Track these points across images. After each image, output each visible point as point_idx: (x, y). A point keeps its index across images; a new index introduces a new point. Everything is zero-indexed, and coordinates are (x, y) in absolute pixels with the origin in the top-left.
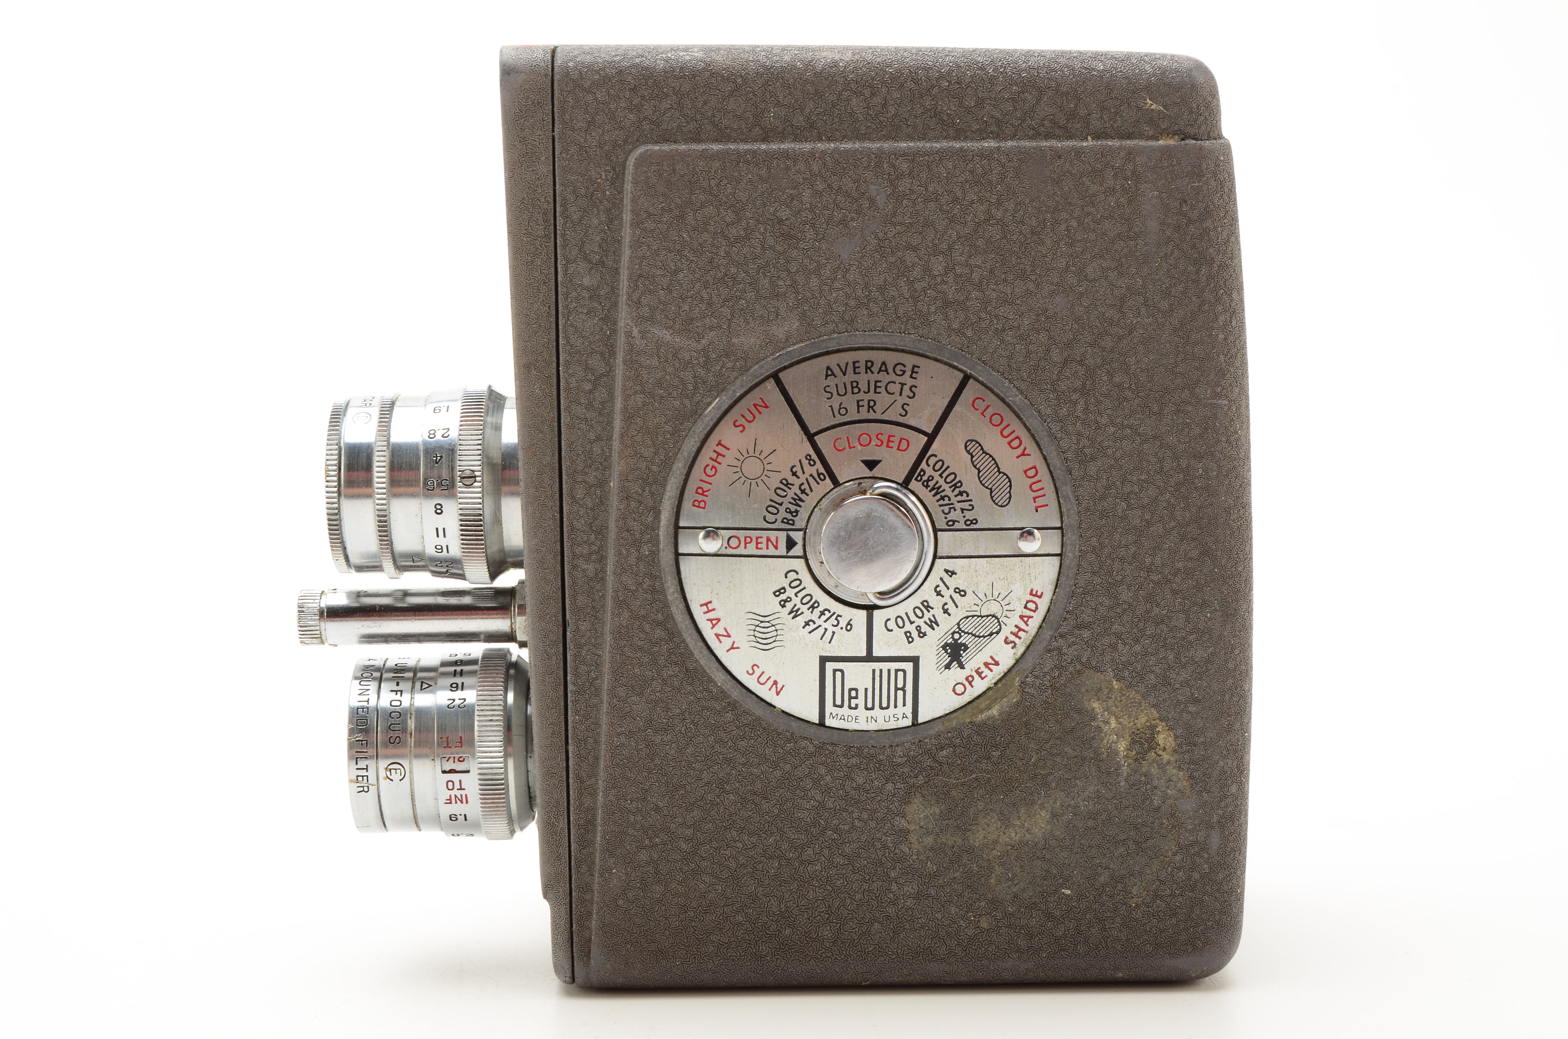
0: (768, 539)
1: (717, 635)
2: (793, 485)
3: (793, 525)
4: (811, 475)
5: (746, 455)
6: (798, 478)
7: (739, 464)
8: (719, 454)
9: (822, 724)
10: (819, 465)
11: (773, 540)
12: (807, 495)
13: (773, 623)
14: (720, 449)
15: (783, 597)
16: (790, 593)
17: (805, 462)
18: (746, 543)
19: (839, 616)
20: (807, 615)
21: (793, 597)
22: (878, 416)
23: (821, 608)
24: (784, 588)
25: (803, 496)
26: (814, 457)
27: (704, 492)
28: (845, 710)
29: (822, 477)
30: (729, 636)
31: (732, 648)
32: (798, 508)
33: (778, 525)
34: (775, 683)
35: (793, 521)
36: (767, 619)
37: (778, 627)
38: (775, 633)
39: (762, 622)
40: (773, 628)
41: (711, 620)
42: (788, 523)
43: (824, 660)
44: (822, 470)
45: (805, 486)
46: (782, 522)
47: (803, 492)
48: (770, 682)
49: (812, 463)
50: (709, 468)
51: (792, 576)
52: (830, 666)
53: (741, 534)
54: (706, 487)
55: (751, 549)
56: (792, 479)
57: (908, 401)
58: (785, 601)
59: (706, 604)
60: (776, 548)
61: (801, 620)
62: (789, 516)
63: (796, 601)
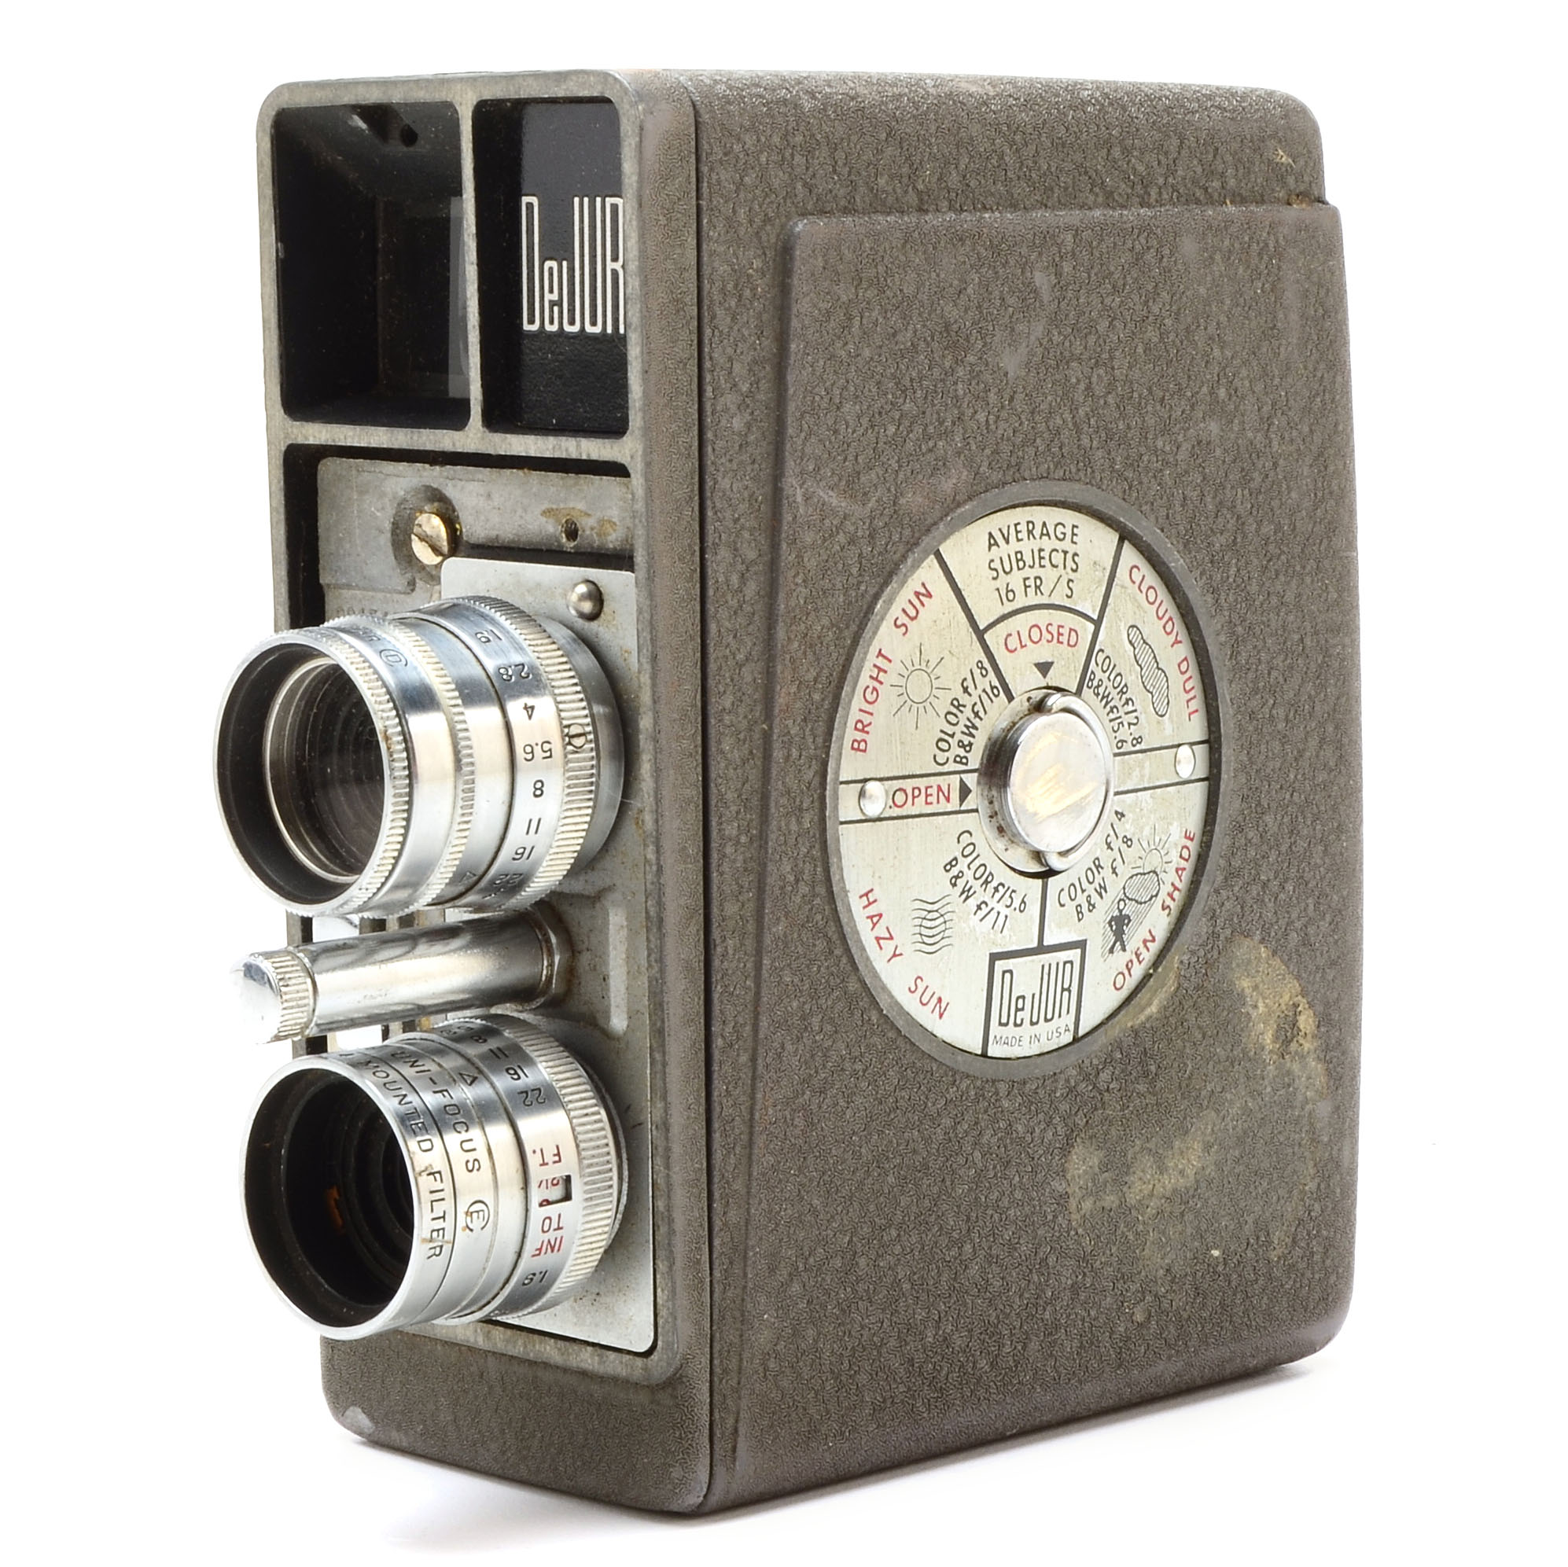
0: (939, 788)
1: (878, 939)
2: (964, 706)
3: (966, 764)
4: (984, 691)
5: (911, 668)
6: (970, 695)
7: (902, 682)
8: (880, 669)
9: (984, 1055)
10: (992, 675)
11: (945, 789)
12: (981, 719)
13: (942, 911)
14: (880, 662)
15: (955, 871)
16: (963, 864)
17: (977, 672)
18: (914, 797)
19: (1014, 891)
20: (981, 895)
21: (965, 870)
22: (1045, 600)
23: (994, 884)
24: (955, 859)
25: (977, 722)
26: (987, 664)
27: (864, 727)
28: (1011, 1030)
29: (995, 691)
30: (891, 938)
31: (895, 955)
32: (972, 739)
33: (952, 766)
34: (940, 1000)
35: (966, 758)
36: (935, 907)
37: (947, 917)
38: (942, 927)
39: (929, 912)
40: (941, 920)
41: (871, 917)
42: (961, 762)
43: (994, 957)
44: (996, 683)
45: (978, 707)
46: (955, 761)
47: (976, 714)
48: (934, 1000)
49: (984, 672)
50: (869, 690)
51: (965, 838)
52: (1000, 965)
53: (908, 784)
54: (866, 719)
55: (920, 806)
56: (964, 699)
57: (1072, 576)
58: (957, 877)
59: (866, 894)
60: (948, 800)
61: (972, 903)
62: (962, 752)
63: (969, 874)
